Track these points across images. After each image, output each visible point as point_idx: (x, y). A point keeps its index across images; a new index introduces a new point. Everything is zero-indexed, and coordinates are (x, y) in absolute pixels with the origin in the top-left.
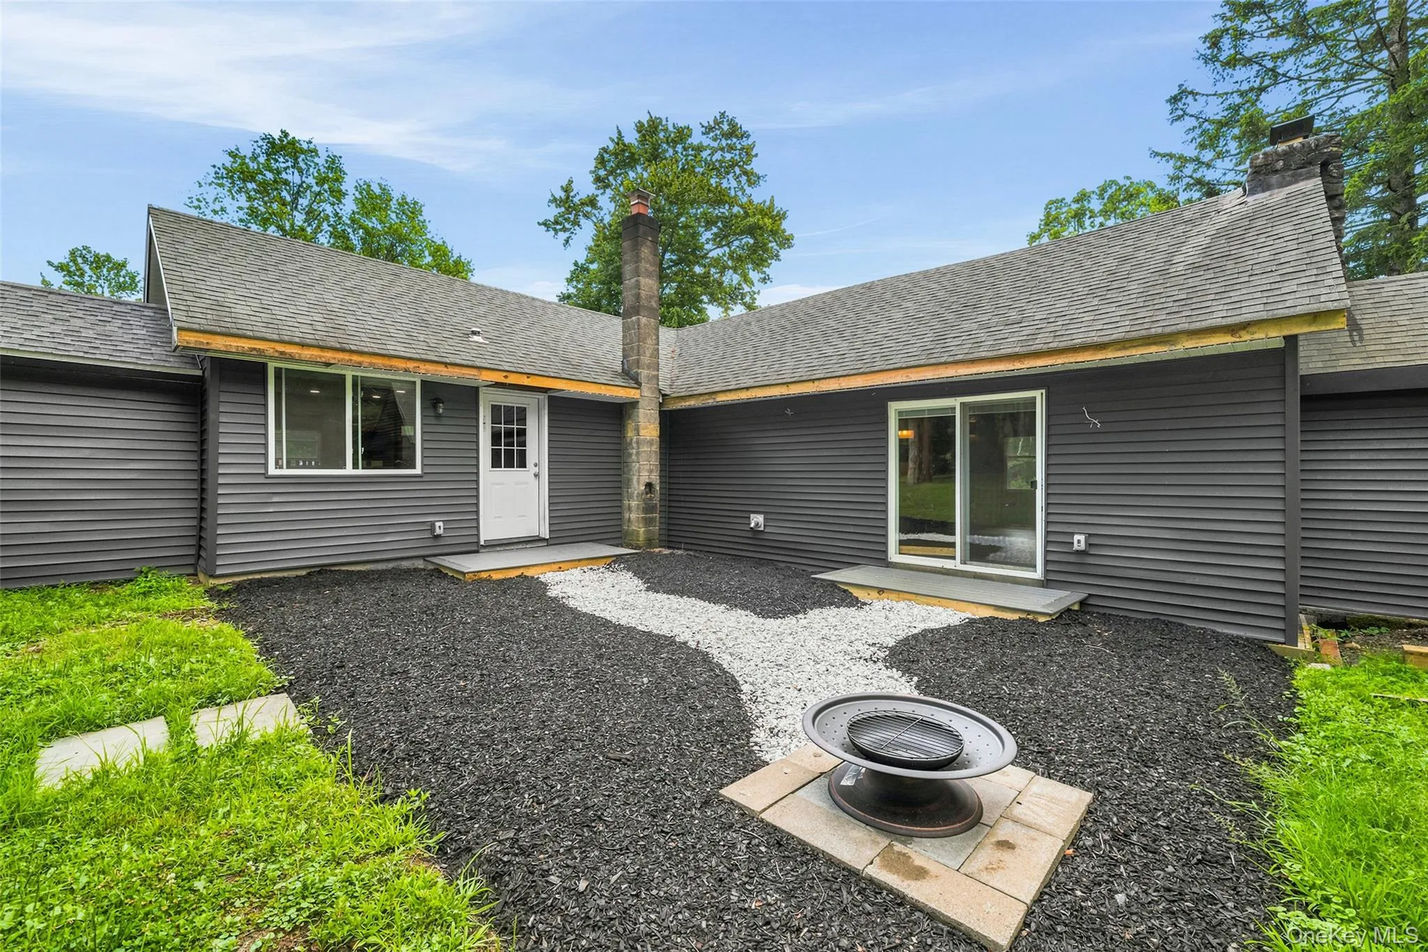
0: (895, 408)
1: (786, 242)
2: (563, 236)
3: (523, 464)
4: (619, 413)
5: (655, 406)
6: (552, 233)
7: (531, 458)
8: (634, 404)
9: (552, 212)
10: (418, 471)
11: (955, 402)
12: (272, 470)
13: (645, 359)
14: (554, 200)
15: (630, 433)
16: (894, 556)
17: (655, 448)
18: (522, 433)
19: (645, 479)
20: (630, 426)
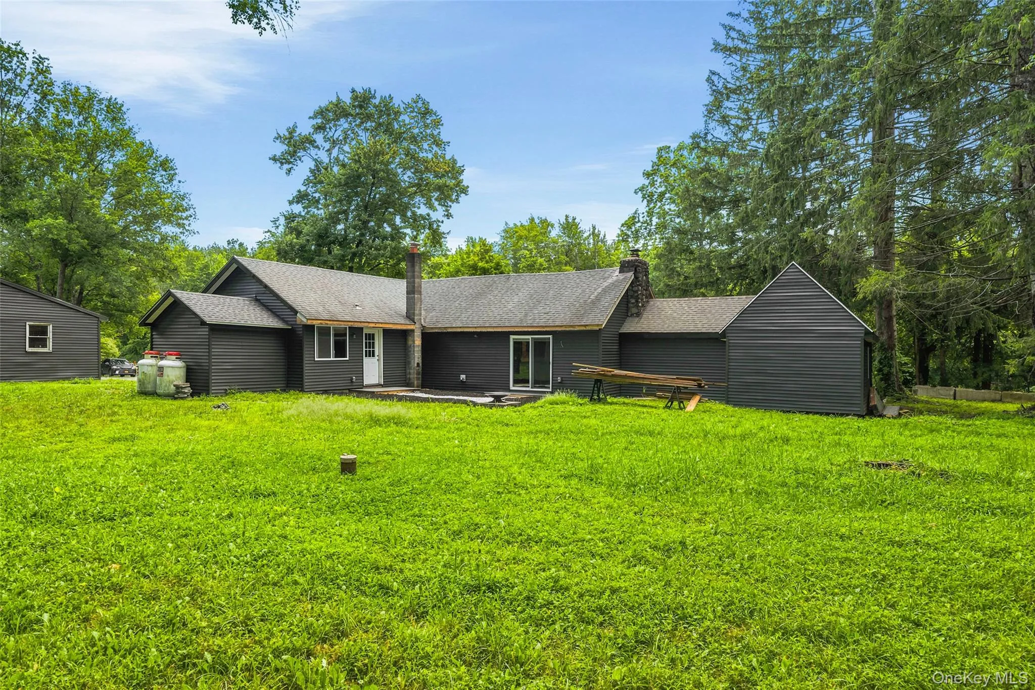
0: (512, 337)
1: (465, 191)
2: (286, 166)
3: (373, 356)
4: (404, 334)
5: (420, 331)
6: (279, 165)
7: (376, 353)
8: (413, 331)
9: (280, 149)
10: (347, 359)
11: (529, 337)
12: (316, 359)
13: (417, 312)
14: (278, 137)
15: (410, 343)
16: (512, 388)
17: (420, 348)
18: (373, 343)
19: (416, 361)
20: (410, 338)
